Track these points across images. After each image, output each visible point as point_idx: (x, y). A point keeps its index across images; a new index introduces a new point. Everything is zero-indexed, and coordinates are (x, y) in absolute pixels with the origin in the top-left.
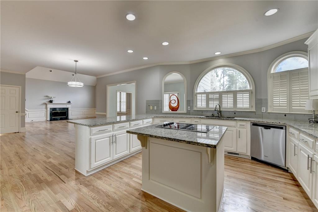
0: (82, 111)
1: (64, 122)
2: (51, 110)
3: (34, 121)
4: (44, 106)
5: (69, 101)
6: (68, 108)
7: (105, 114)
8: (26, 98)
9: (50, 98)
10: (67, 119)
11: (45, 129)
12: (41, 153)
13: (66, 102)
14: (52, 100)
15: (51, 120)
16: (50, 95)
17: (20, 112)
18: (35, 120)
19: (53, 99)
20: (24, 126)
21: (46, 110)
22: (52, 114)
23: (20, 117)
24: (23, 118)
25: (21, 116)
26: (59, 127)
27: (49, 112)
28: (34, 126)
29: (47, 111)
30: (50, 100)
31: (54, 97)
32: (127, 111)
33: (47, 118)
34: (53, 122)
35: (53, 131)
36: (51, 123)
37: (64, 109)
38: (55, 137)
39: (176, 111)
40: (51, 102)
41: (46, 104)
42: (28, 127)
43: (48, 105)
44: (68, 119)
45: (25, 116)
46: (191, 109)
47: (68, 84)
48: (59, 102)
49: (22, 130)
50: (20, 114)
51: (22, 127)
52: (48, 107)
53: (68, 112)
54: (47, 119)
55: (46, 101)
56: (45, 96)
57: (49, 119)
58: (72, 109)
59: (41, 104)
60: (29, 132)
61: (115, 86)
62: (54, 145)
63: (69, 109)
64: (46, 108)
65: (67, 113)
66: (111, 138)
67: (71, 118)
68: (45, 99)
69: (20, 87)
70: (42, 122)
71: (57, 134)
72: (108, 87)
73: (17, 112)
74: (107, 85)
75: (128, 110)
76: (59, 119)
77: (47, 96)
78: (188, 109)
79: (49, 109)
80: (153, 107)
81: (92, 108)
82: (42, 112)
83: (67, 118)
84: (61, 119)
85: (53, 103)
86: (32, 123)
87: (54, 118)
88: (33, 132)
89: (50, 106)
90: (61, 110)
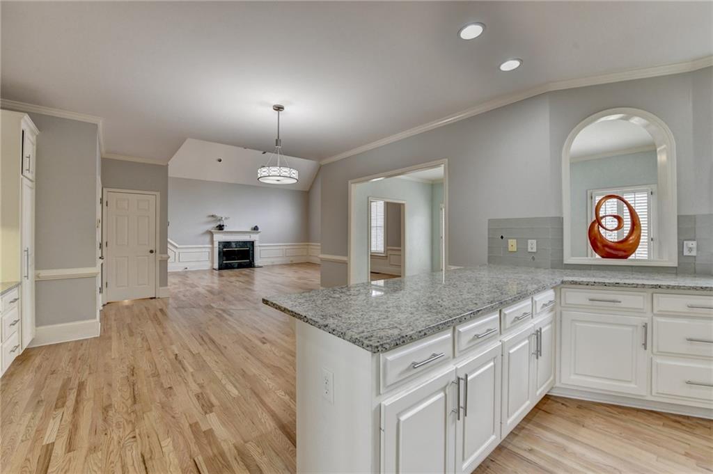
0: (281, 247)
1: (245, 275)
2: (221, 246)
3: (188, 269)
4: (208, 238)
5: (256, 227)
6: (253, 242)
7: (344, 258)
8: (169, 220)
9: (220, 220)
10: (251, 267)
11: (208, 291)
12: (190, 380)
13: (249, 229)
14: (222, 224)
15: (221, 267)
16: (219, 215)
17: (158, 251)
18: (192, 266)
19: (225, 223)
20: (166, 285)
21: (210, 246)
22: (222, 254)
23: (158, 263)
24: (164, 263)
25: (160, 261)
26: (235, 286)
27: (217, 249)
28: (188, 282)
29: (213, 248)
30: (219, 223)
31: (226, 218)
32: (386, 250)
33: (213, 263)
34: (225, 272)
35: (224, 300)
36: (220, 275)
37: (245, 243)
38: (227, 317)
39: (625, 257)
40: (221, 228)
41: (211, 234)
42: (175, 284)
43: (215, 236)
44: (254, 267)
45: (167, 261)
46: (698, 249)
47: (259, 176)
48: (237, 229)
49: (162, 293)
50: (158, 255)
51: (160, 286)
52: (215, 240)
53: (253, 250)
54: (213, 266)
55: (212, 226)
56: (210, 216)
57: (216, 266)
58: (261, 245)
59: (201, 232)
60: (176, 298)
61: (366, 183)
62: (225, 347)
63: (256, 244)
64: (212, 242)
65: (251, 252)
66: (451, 391)
67: (260, 265)
68: (209, 222)
69: (158, 194)
70: (204, 272)
71: (233, 307)
72: (353, 185)
73: (151, 252)
74: (350, 182)
75: (389, 248)
76: (236, 266)
77: (212, 216)
78: (686, 253)
79: (216, 245)
80: (522, 242)
81: (302, 242)
82: (204, 250)
83: (251, 265)
84: (240, 266)
85: (225, 230)
86: (184, 274)
87: (226, 263)
88: (184, 299)
89: (219, 237)
90: (239, 245)
